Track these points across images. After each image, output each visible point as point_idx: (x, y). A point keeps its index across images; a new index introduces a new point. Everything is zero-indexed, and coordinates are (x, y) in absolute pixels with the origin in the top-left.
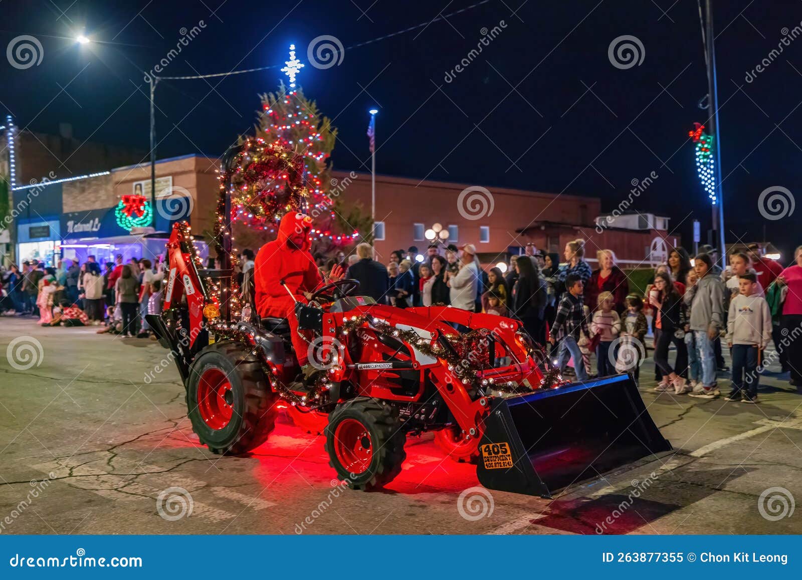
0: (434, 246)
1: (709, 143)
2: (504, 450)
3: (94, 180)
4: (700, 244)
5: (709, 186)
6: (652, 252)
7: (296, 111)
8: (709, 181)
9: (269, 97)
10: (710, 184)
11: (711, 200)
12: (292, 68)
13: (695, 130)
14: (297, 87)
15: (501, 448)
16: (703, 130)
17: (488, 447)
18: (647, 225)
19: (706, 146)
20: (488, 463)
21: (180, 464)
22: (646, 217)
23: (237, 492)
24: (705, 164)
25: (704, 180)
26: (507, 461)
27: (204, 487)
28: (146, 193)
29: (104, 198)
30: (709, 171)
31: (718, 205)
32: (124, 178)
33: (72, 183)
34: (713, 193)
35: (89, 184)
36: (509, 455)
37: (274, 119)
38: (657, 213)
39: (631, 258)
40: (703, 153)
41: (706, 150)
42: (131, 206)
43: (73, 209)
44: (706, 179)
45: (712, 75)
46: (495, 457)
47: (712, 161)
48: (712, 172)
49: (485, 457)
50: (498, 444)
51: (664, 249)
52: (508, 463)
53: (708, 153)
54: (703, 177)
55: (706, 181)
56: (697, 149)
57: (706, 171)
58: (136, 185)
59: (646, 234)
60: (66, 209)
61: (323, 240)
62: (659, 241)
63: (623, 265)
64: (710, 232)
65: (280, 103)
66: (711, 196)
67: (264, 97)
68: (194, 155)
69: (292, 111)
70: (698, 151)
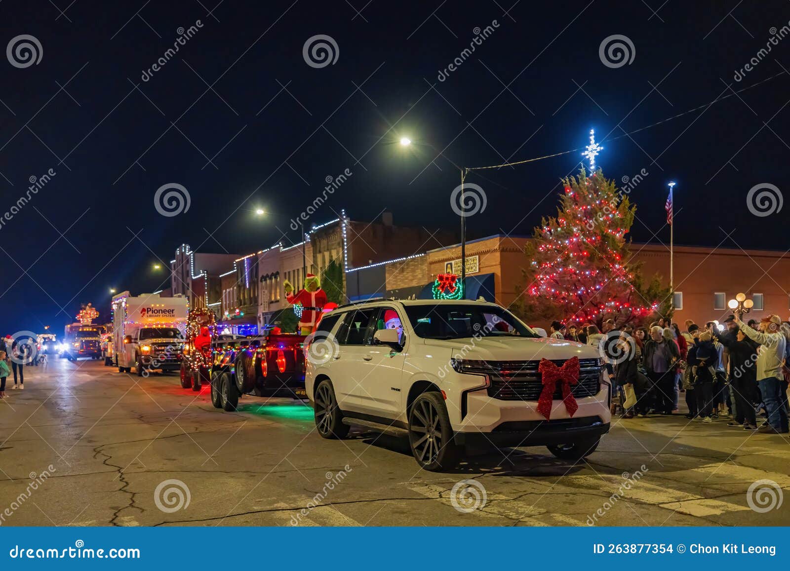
3: (411, 261)
7: (596, 191)
9: (570, 180)
12: (592, 151)
14: (597, 168)
21: (522, 496)
23: (572, 518)
27: (545, 513)
28: (456, 271)
29: (420, 276)
32: (436, 259)
33: (394, 264)
35: (408, 264)
37: (575, 200)
42: (444, 284)
43: (395, 287)
58: (447, 265)
60: (389, 288)
61: (622, 311)
65: (580, 185)
67: (566, 181)
68: (498, 235)
69: (592, 192)
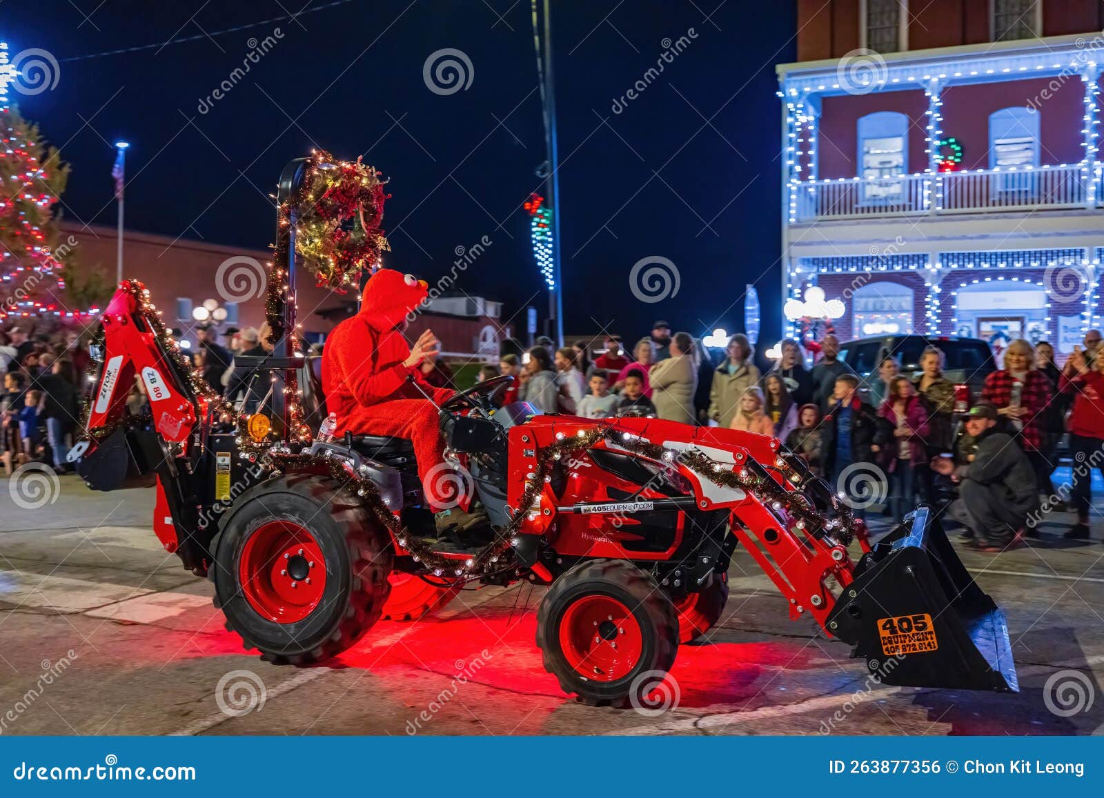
0: (207, 327)
1: (546, 218)
2: (921, 625)
4: (536, 335)
5: (547, 268)
6: (482, 343)
8: (547, 263)
10: (547, 266)
11: (548, 285)
13: (531, 201)
15: (915, 623)
16: (542, 202)
17: (891, 622)
18: (475, 312)
19: (543, 221)
20: (889, 646)
22: (475, 301)
24: (542, 242)
25: (540, 261)
26: (926, 642)
30: (546, 250)
31: (555, 291)
34: (551, 277)
36: (930, 633)
38: (488, 297)
39: (455, 351)
40: (540, 229)
41: (544, 225)
44: (543, 260)
45: (552, 139)
46: (904, 636)
47: (550, 240)
48: (550, 252)
49: (884, 638)
50: (910, 617)
51: (494, 341)
52: (929, 644)
53: (546, 229)
54: (540, 258)
55: (543, 262)
56: (534, 224)
57: (543, 250)
59: (475, 321)
62: (489, 330)
63: (448, 358)
64: (546, 323)
66: (547, 280)
70: (534, 227)
